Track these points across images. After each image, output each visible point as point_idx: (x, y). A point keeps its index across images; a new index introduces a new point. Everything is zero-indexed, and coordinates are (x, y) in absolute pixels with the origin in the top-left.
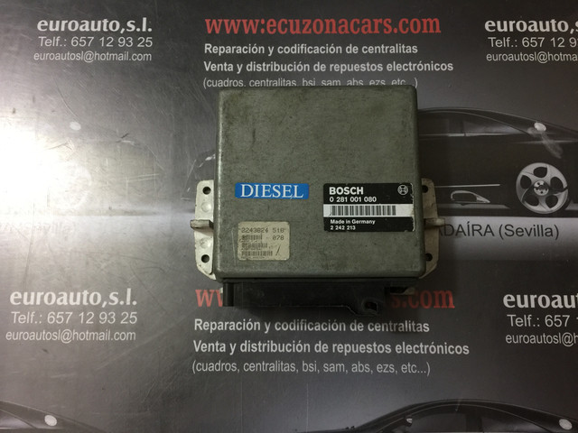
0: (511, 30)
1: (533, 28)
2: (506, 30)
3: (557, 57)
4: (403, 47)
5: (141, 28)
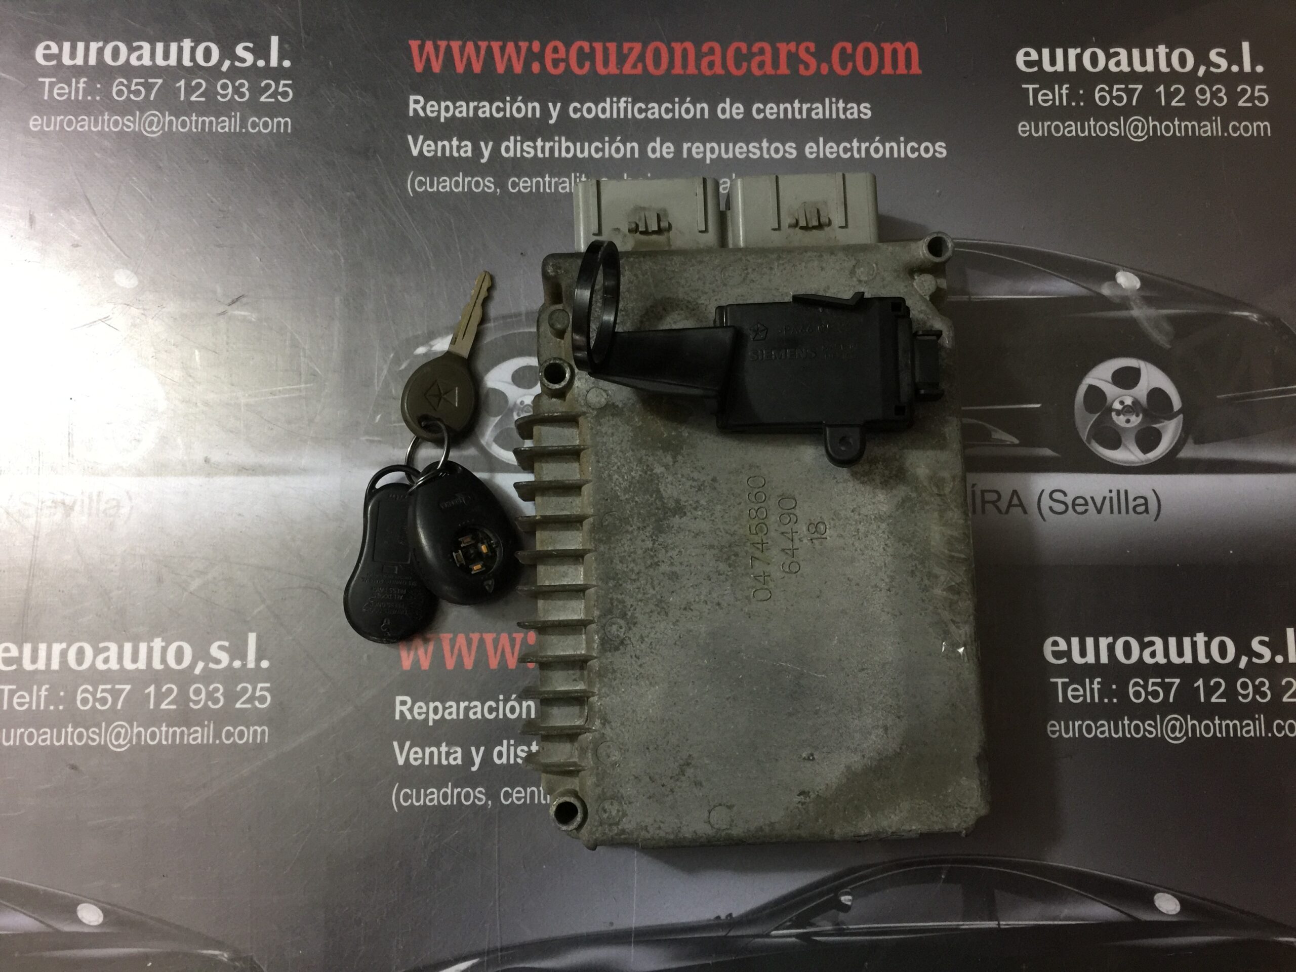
0: (1072, 67)
1: (1118, 64)
2: (1060, 67)
3: (1167, 129)
4: (841, 105)
5: (268, 61)
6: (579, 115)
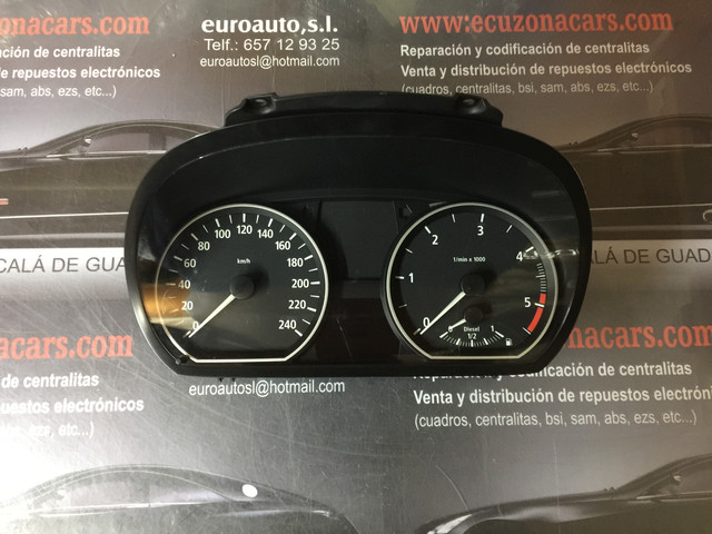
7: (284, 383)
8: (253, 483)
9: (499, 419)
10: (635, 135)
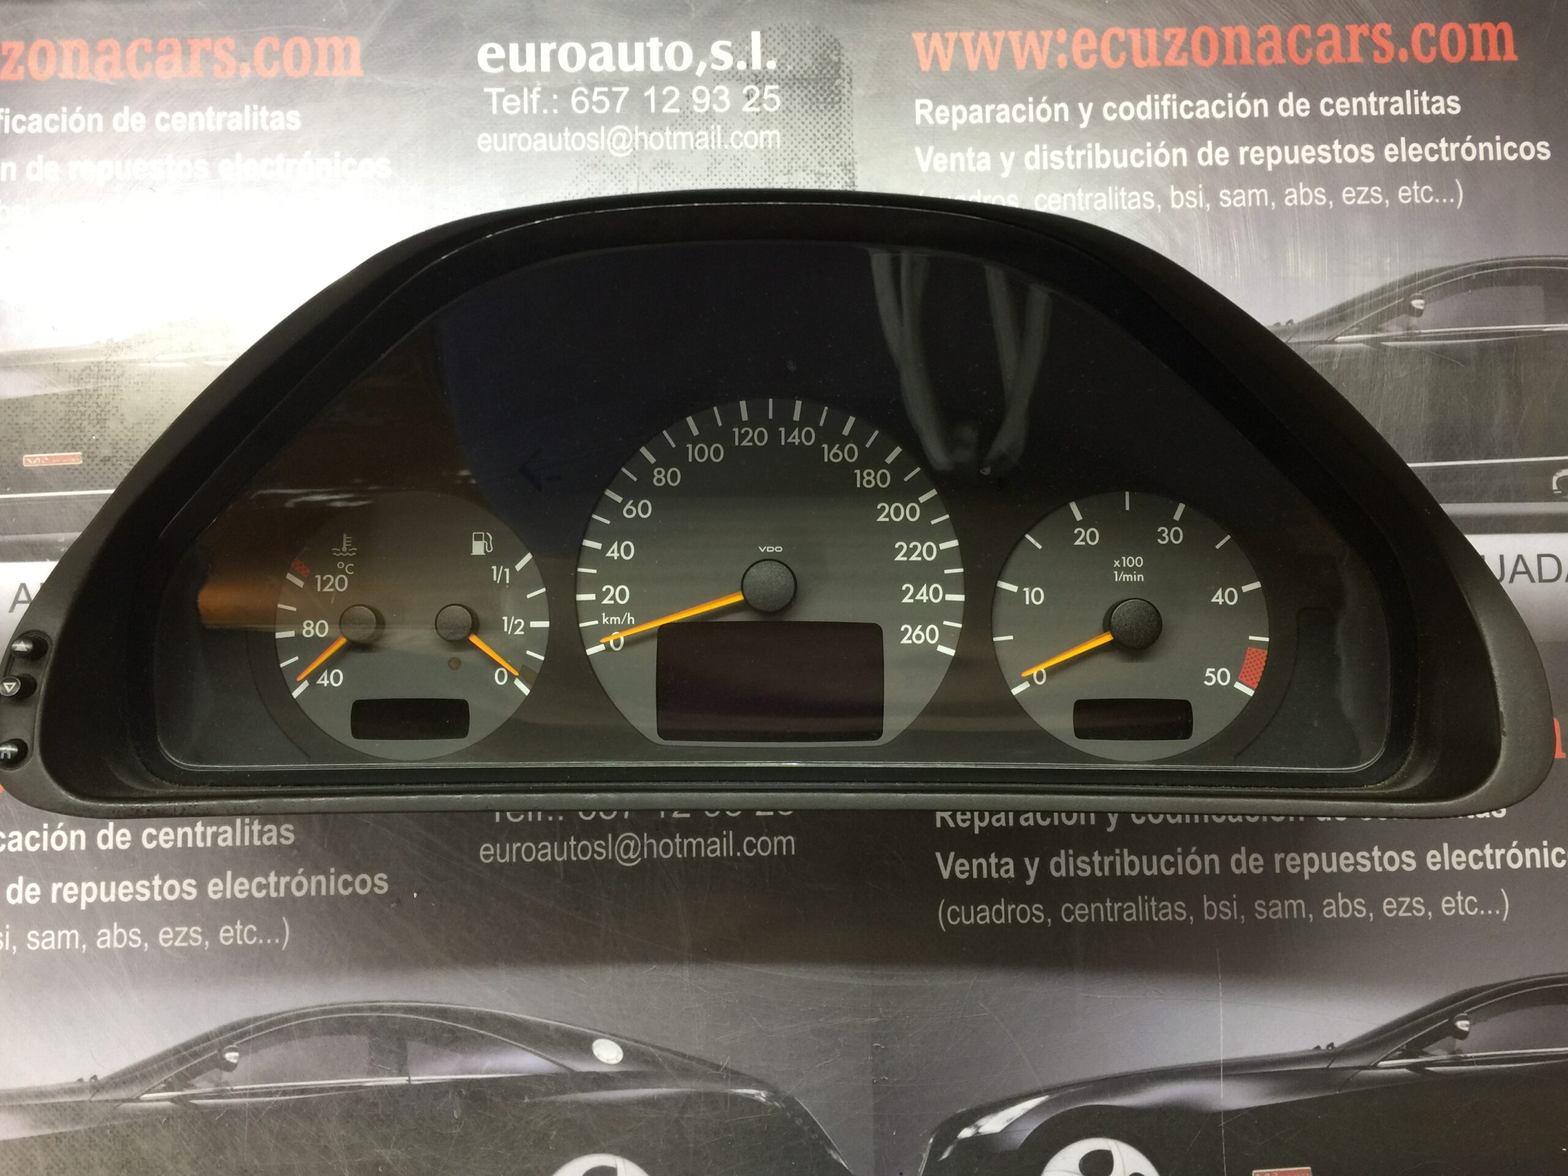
6: (1115, 116)
7: (673, 838)
8: (614, 1036)
9: (1109, 910)
10: (1417, 303)
